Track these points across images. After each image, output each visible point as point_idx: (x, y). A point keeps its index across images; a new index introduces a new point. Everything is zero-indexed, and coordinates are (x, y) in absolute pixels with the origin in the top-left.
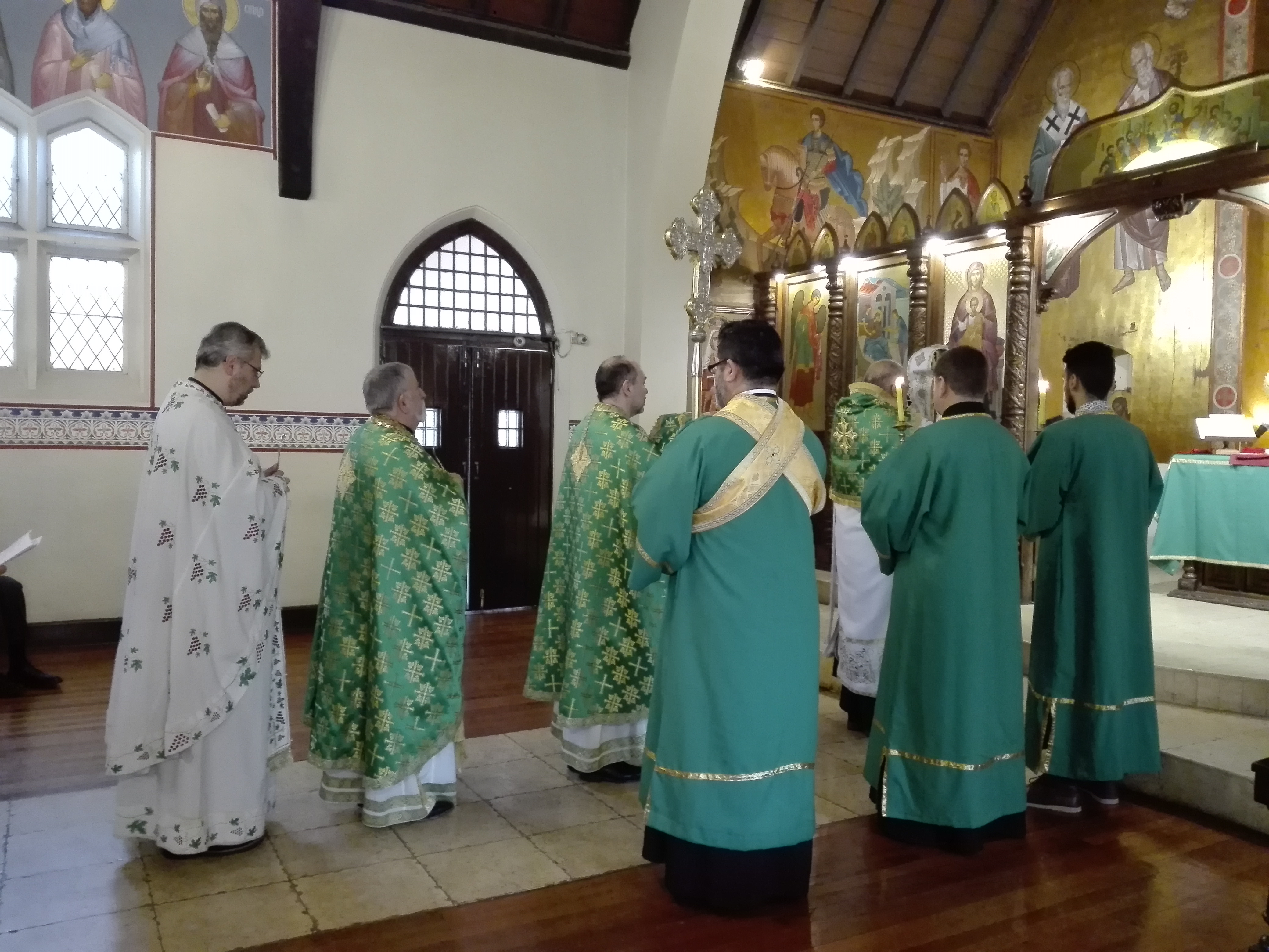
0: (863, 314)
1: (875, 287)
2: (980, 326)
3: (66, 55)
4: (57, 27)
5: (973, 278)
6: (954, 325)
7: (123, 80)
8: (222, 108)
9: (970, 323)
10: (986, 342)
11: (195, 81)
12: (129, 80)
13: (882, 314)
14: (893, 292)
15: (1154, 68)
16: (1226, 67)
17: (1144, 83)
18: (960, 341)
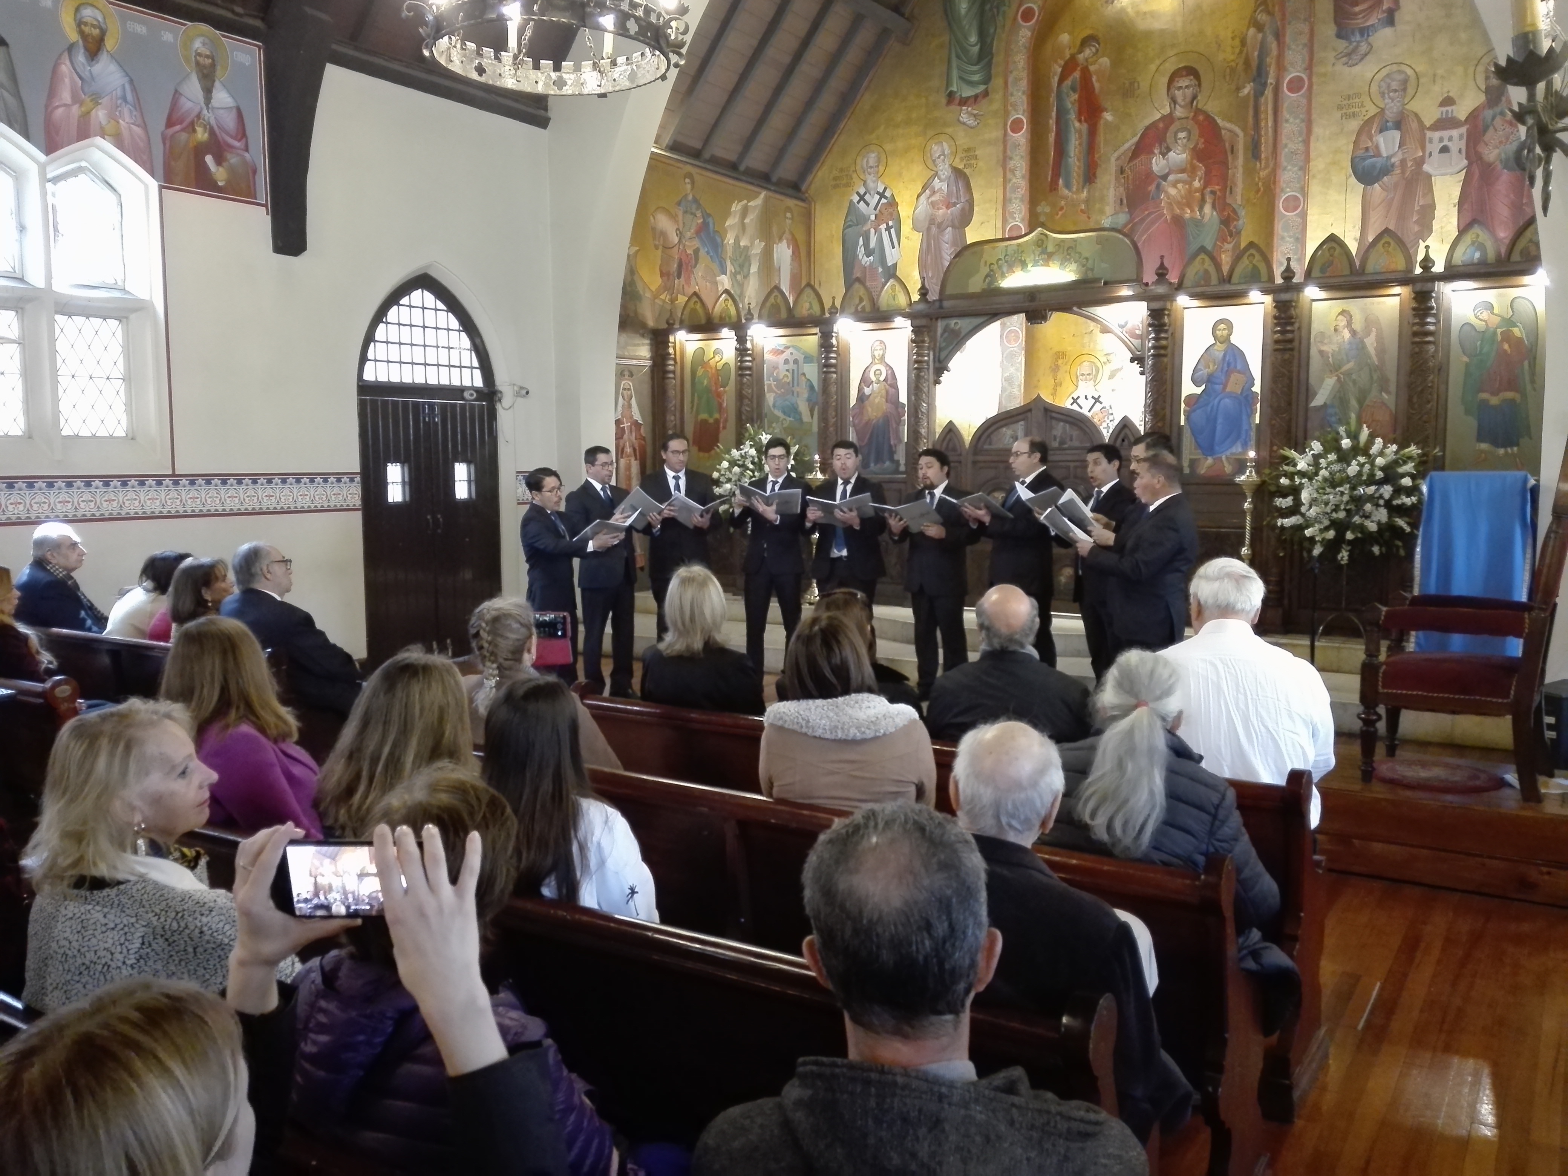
0: (771, 374)
1: (783, 352)
2: (884, 392)
3: (76, 99)
4: (65, 68)
5: (876, 353)
6: (860, 390)
7: (130, 130)
8: (219, 161)
9: (874, 389)
10: (889, 405)
11: (194, 131)
12: (134, 128)
13: (790, 375)
14: (801, 358)
15: (951, 165)
16: (1009, 175)
17: (943, 177)
18: (867, 403)
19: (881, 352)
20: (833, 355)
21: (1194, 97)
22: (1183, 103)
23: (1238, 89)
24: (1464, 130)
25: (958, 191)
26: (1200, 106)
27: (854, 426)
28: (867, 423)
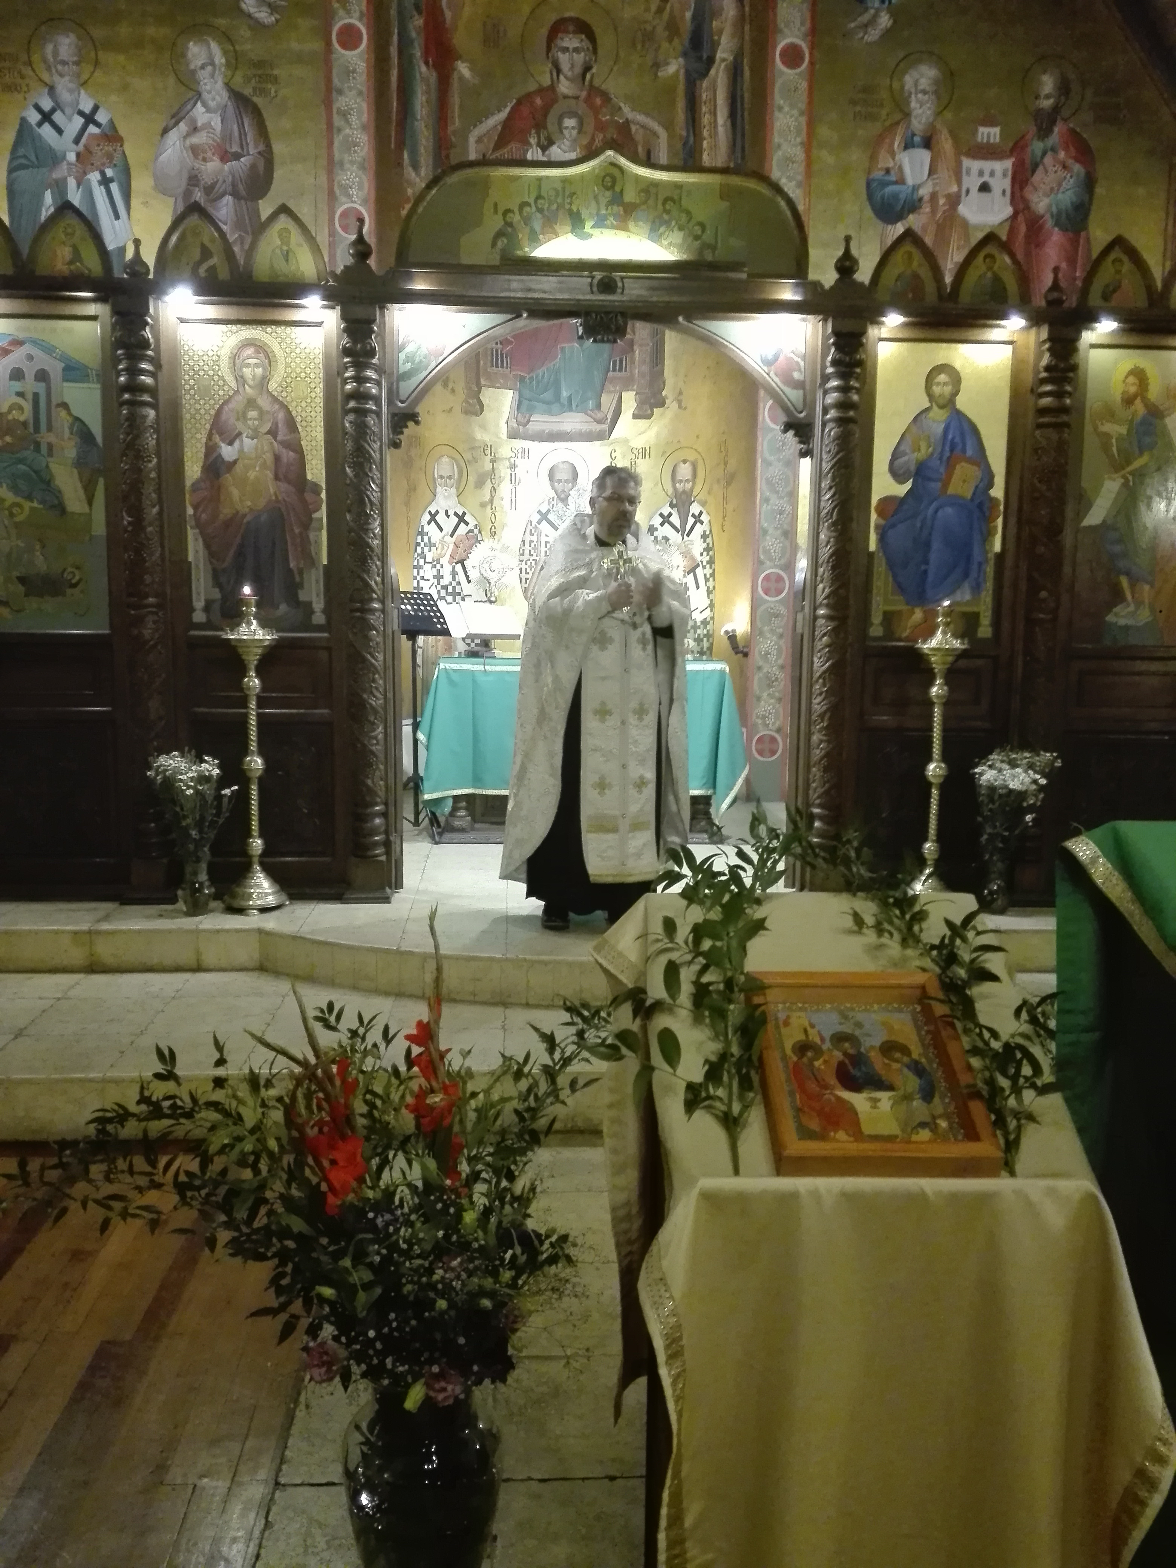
1: (4, 352)
2: (269, 458)
5: (247, 372)
6: (211, 449)
9: (245, 449)
10: (283, 486)
13: (28, 406)
14: (55, 369)
15: (227, 85)
16: (337, 121)
17: (212, 104)
18: (228, 478)
19: (259, 371)
20: (144, 366)
21: (587, 68)
22: (569, 74)
23: (657, 66)
24: (1008, 164)
25: (242, 134)
26: (596, 83)
27: (198, 525)
28: (228, 524)
